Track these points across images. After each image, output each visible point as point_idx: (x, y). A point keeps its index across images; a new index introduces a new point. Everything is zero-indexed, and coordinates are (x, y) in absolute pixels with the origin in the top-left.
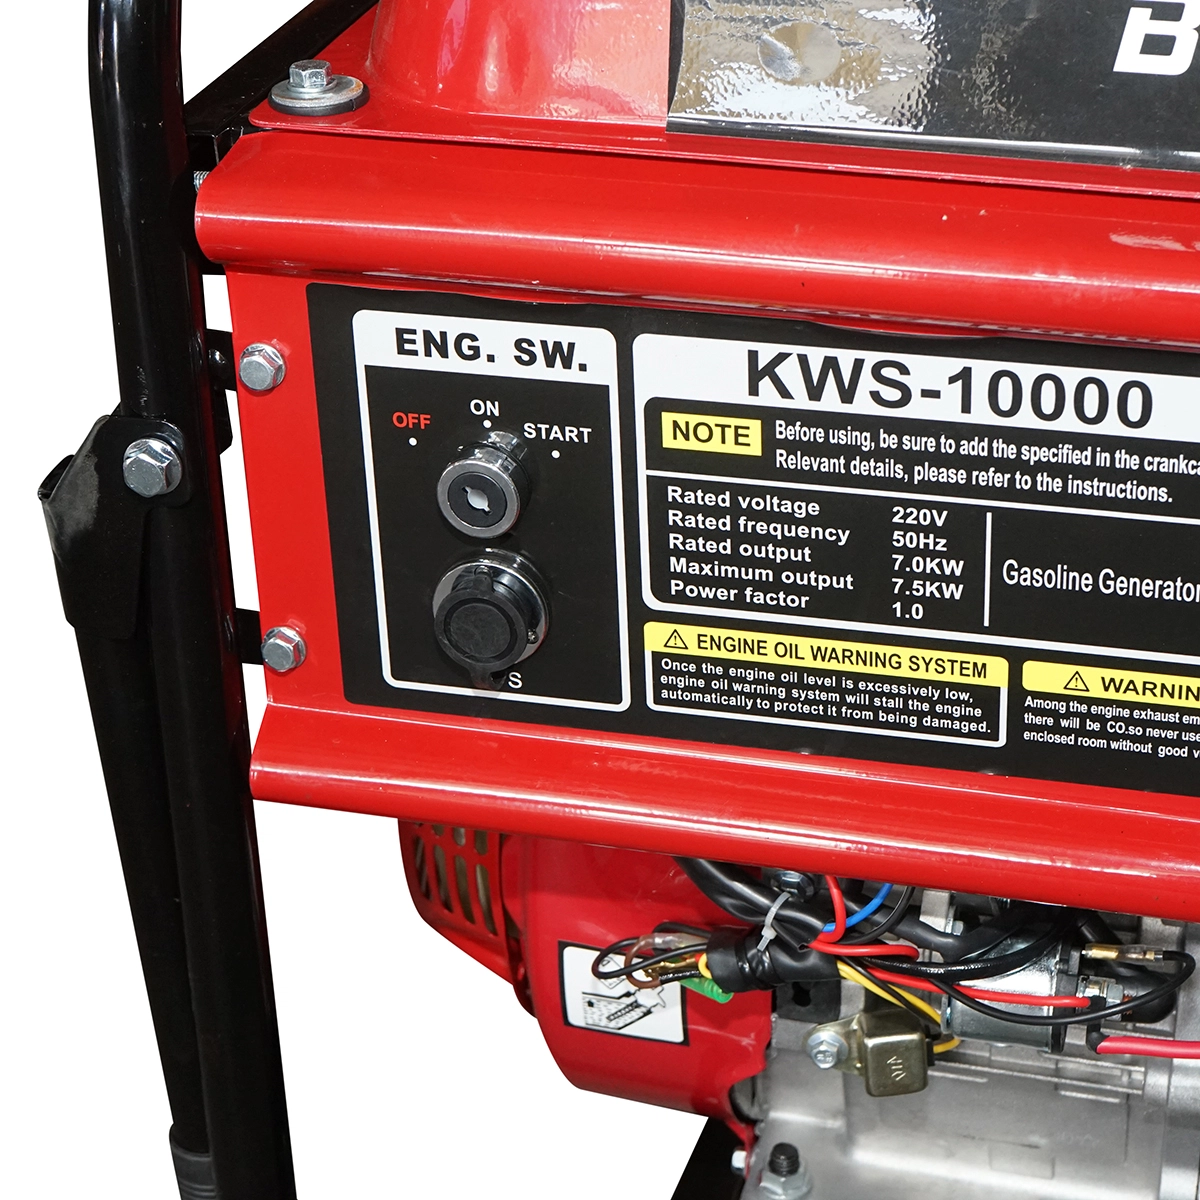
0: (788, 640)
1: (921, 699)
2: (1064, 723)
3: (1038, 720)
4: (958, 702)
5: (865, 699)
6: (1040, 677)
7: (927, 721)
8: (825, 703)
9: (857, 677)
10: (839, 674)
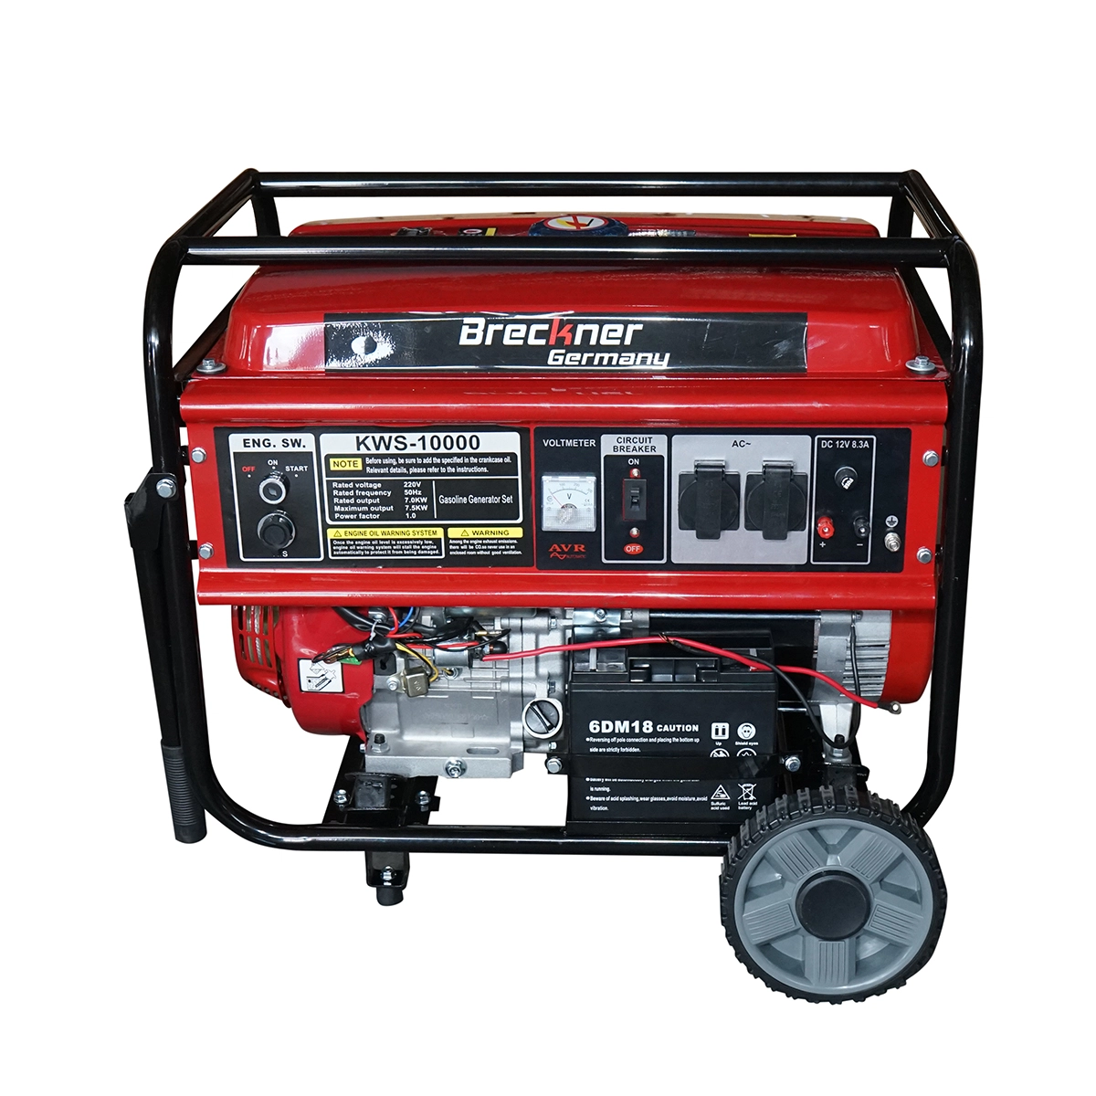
0: (374, 530)
1: (417, 545)
2: (462, 547)
3: (454, 547)
4: (429, 544)
5: (399, 547)
6: (453, 533)
7: (419, 552)
8: (387, 550)
9: (396, 540)
10: (391, 540)
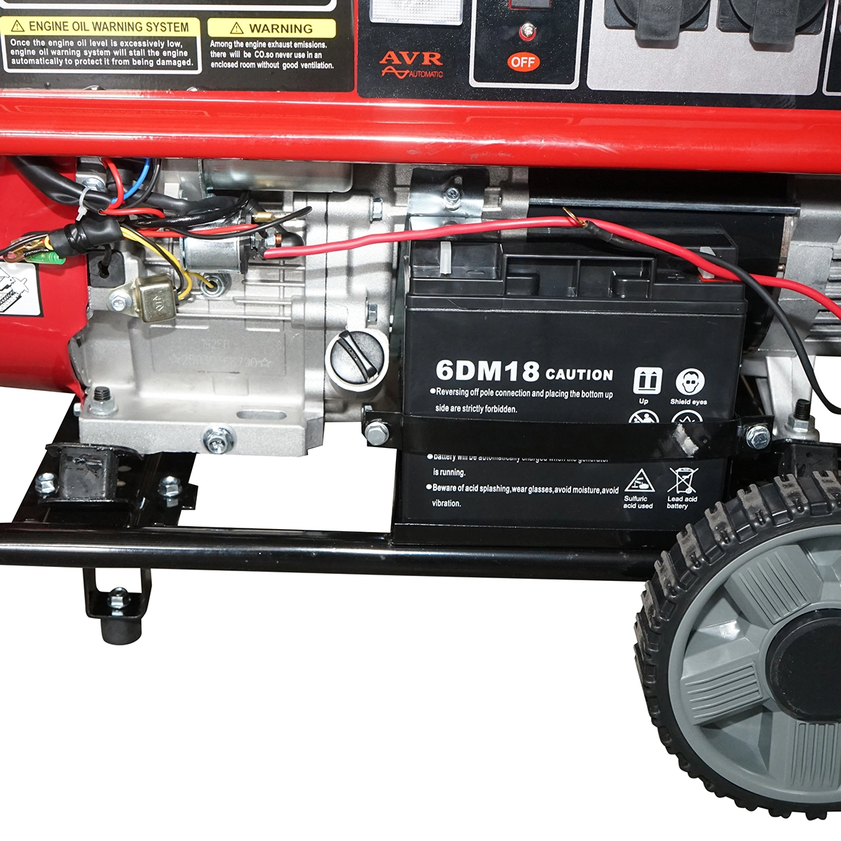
0: (79, 19)
1: (155, 49)
2: (232, 55)
3: (218, 55)
4: (174, 48)
5: (123, 52)
6: (218, 27)
7: (159, 62)
8: (102, 57)
9: (118, 39)
10: (109, 38)
